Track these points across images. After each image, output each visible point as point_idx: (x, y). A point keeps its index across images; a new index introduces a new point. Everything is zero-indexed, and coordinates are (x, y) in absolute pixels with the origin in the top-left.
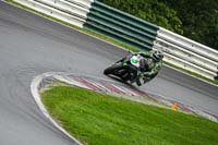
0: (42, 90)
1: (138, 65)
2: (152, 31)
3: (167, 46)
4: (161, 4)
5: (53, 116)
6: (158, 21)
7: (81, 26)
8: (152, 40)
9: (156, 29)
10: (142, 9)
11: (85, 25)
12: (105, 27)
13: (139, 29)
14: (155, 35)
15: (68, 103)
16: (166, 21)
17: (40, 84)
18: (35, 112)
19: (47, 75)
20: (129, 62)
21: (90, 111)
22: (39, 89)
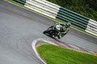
0: (37, 46)
1: (59, 29)
2: (86, 21)
3: (93, 27)
4: (91, 9)
5: (42, 58)
6: (89, 16)
7: (55, 18)
8: (87, 24)
9: (88, 20)
10: (82, 11)
11: (57, 17)
12: (66, 18)
13: (80, 19)
14: (88, 22)
15: (48, 52)
16: (93, 16)
17: (36, 44)
18: (33, 56)
19: (39, 39)
20: (55, 28)
21: (58, 55)
22: (36, 46)
